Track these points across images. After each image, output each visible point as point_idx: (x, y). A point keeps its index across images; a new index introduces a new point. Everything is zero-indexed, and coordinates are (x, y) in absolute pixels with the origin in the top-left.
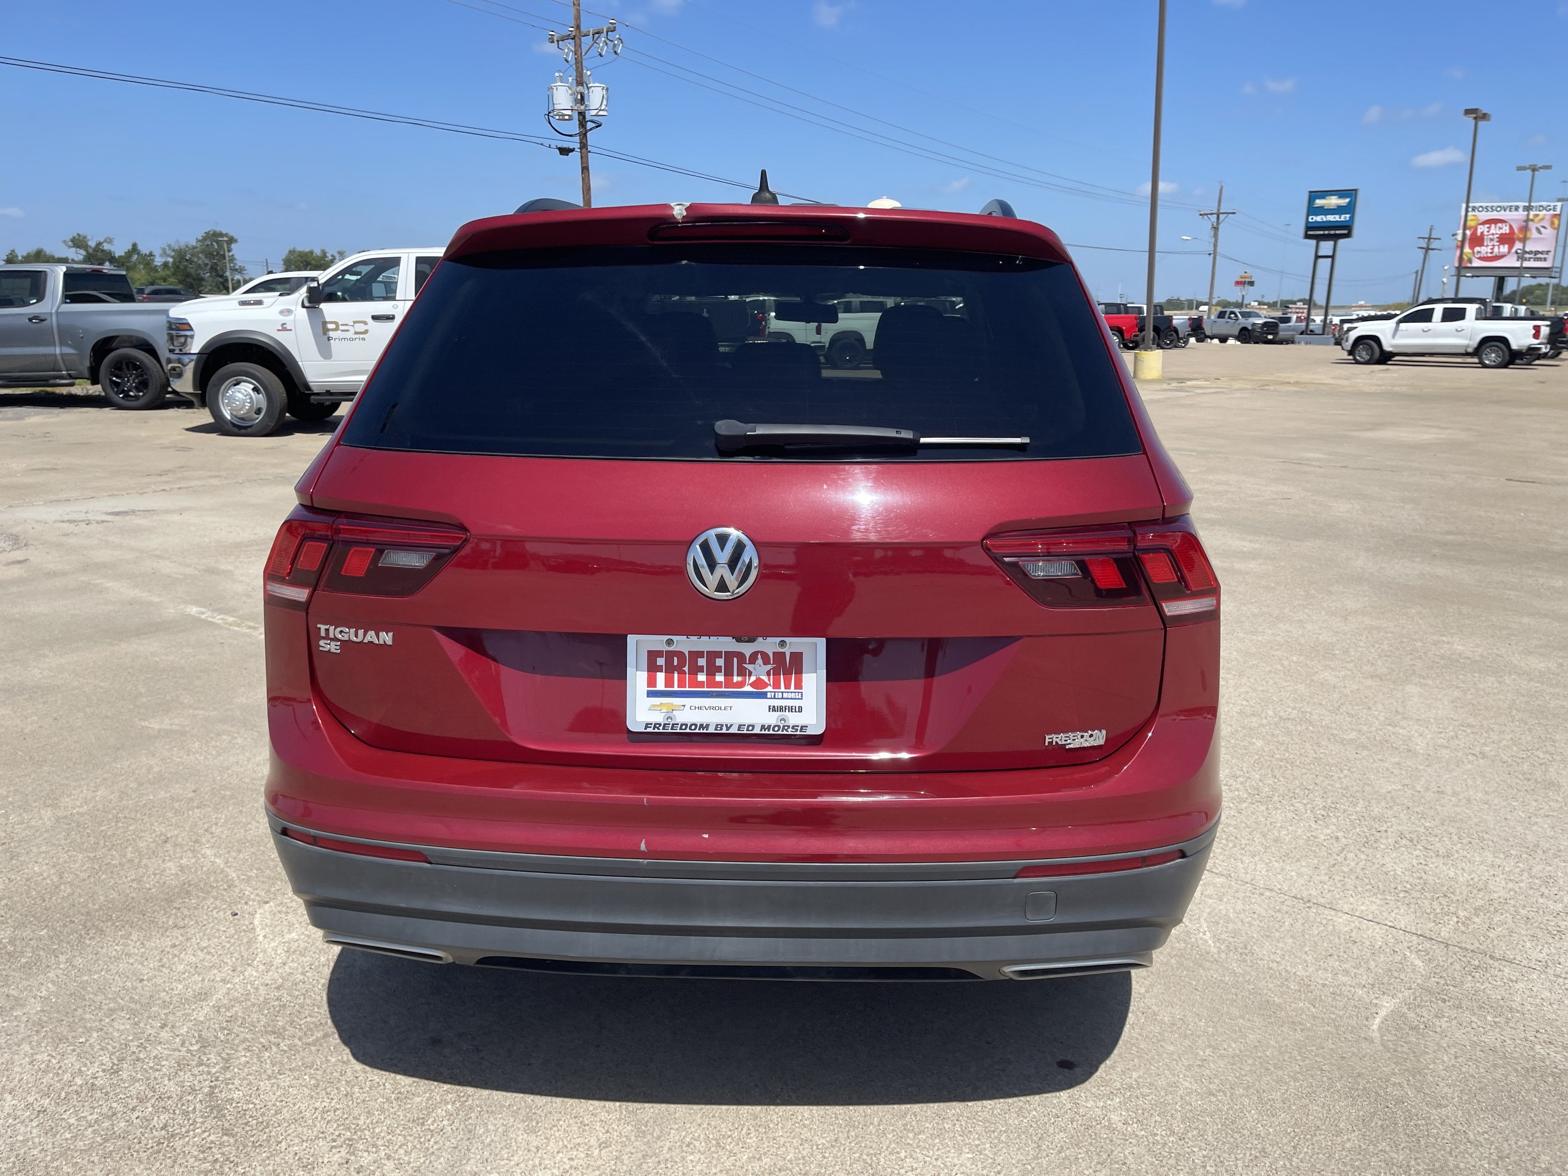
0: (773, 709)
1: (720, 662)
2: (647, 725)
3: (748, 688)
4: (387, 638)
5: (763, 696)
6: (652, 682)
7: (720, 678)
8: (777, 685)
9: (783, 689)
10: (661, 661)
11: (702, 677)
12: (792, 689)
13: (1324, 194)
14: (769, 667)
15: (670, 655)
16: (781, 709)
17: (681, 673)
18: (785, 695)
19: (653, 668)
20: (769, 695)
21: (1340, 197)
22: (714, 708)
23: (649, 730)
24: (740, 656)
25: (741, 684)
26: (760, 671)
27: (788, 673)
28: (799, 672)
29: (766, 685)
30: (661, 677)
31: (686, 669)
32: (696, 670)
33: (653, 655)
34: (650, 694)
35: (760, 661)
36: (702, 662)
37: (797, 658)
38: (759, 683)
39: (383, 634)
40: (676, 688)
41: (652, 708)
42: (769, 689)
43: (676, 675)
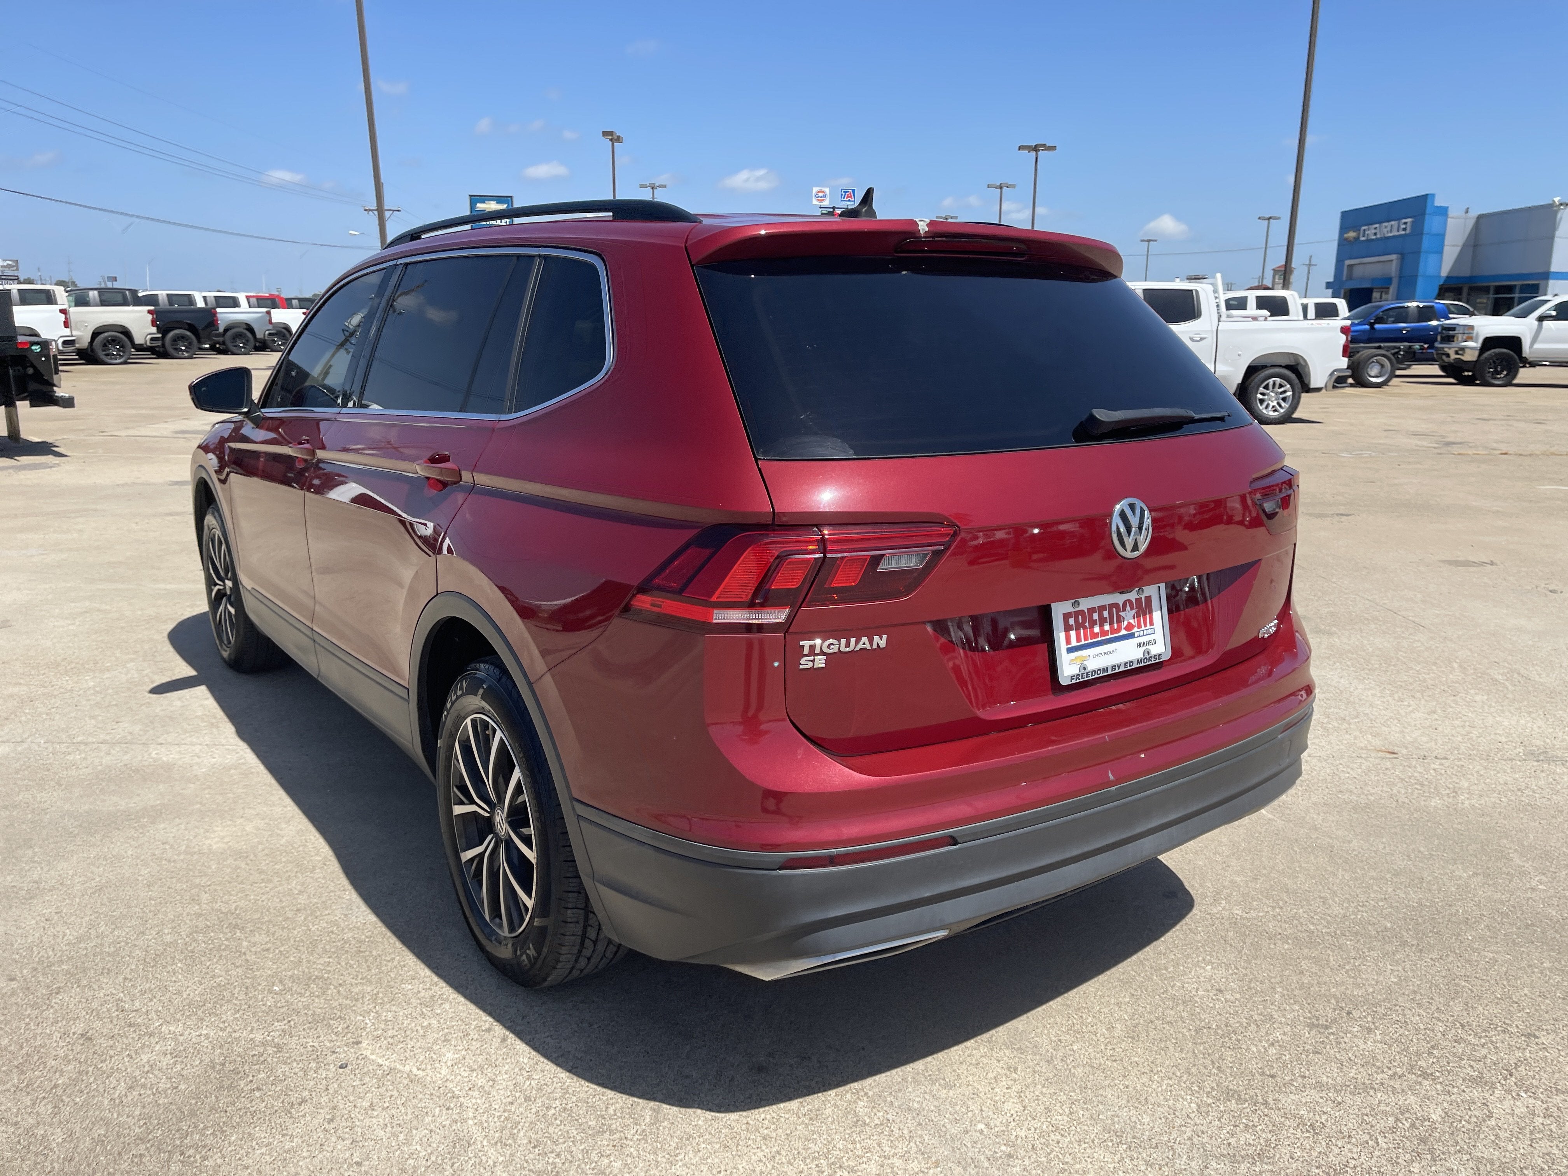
0: (1140, 645)
1: (1106, 614)
2: (1072, 678)
3: (1123, 632)
4: (881, 641)
5: (1131, 636)
6: (1068, 641)
7: (1107, 627)
8: (1139, 626)
9: (1143, 628)
10: (1072, 621)
11: (1097, 629)
12: (1149, 627)
13: (484, 198)
14: (1134, 611)
15: (1077, 614)
16: (1144, 644)
17: (1085, 628)
18: (1145, 633)
19: (1068, 628)
20: (1136, 634)
21: (499, 202)
22: (1105, 653)
23: (1074, 681)
24: (1116, 605)
25: (1119, 630)
26: (1129, 616)
27: (1144, 614)
28: (1151, 612)
29: (1133, 626)
30: (1073, 633)
31: (1087, 624)
32: (1093, 623)
33: (1066, 616)
34: (1070, 650)
35: (1128, 608)
36: (1096, 616)
37: (1148, 599)
38: (1129, 627)
39: (876, 638)
40: (1083, 642)
41: (1072, 662)
42: (1136, 629)
43: (1082, 631)
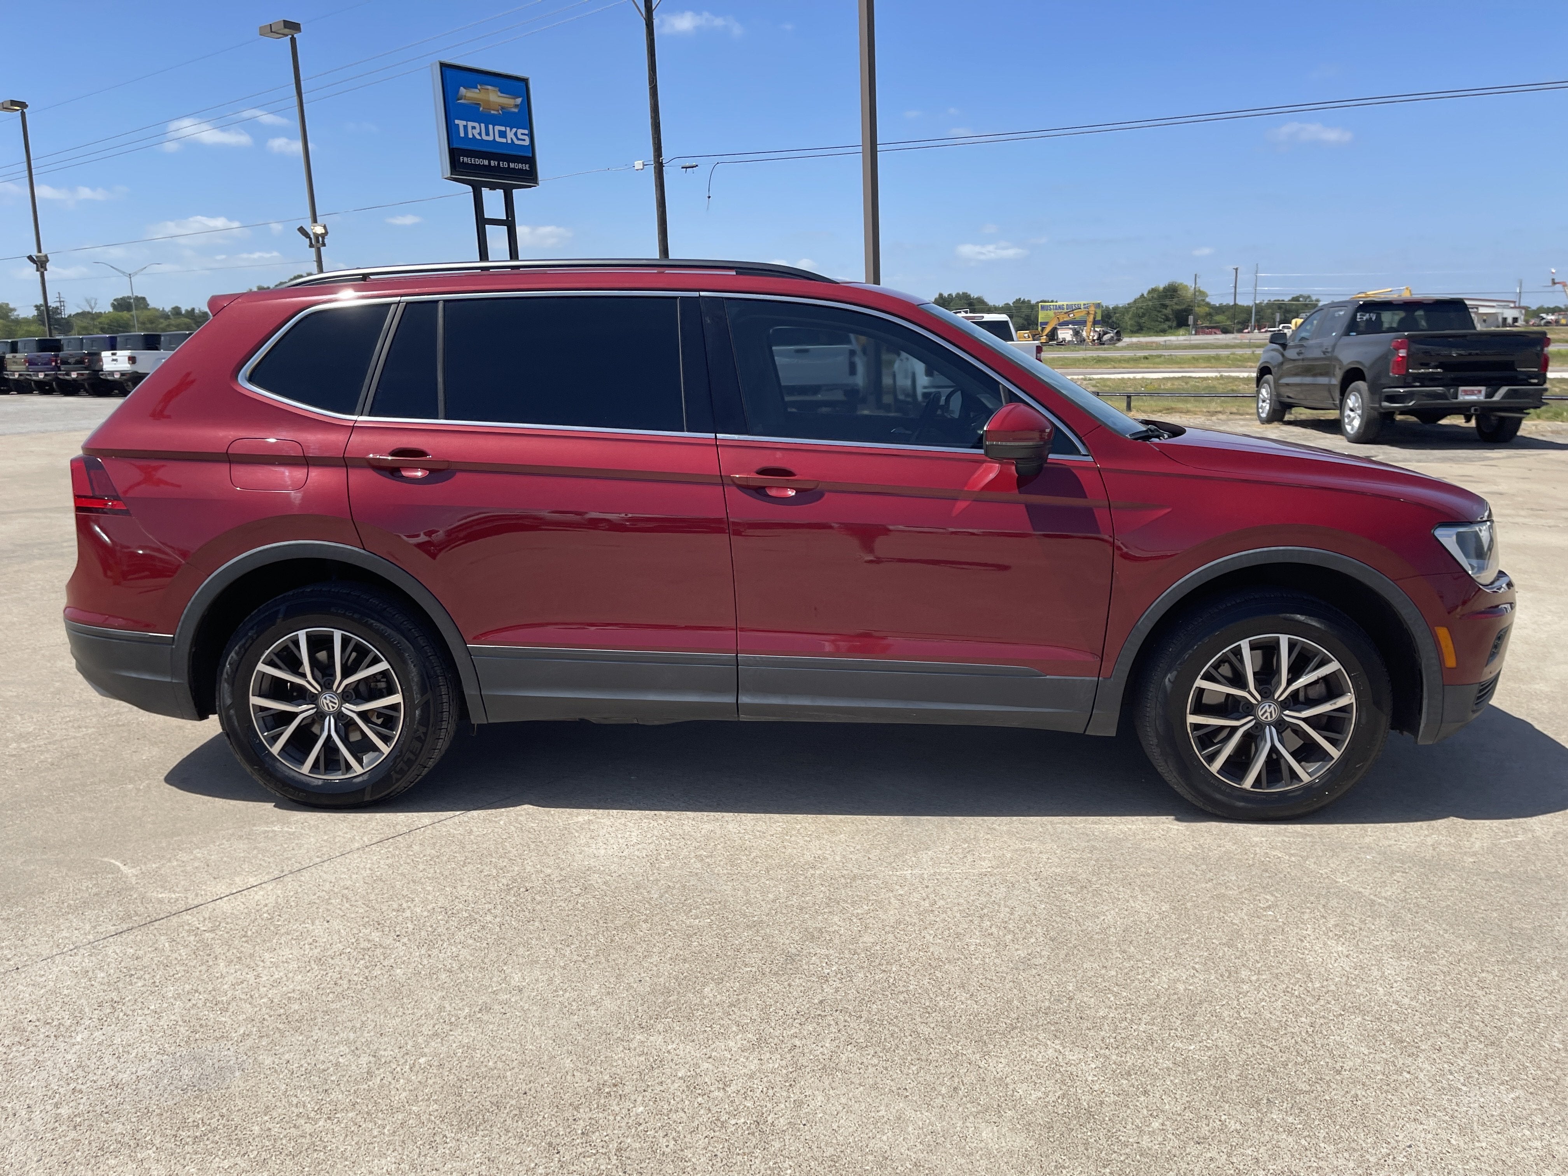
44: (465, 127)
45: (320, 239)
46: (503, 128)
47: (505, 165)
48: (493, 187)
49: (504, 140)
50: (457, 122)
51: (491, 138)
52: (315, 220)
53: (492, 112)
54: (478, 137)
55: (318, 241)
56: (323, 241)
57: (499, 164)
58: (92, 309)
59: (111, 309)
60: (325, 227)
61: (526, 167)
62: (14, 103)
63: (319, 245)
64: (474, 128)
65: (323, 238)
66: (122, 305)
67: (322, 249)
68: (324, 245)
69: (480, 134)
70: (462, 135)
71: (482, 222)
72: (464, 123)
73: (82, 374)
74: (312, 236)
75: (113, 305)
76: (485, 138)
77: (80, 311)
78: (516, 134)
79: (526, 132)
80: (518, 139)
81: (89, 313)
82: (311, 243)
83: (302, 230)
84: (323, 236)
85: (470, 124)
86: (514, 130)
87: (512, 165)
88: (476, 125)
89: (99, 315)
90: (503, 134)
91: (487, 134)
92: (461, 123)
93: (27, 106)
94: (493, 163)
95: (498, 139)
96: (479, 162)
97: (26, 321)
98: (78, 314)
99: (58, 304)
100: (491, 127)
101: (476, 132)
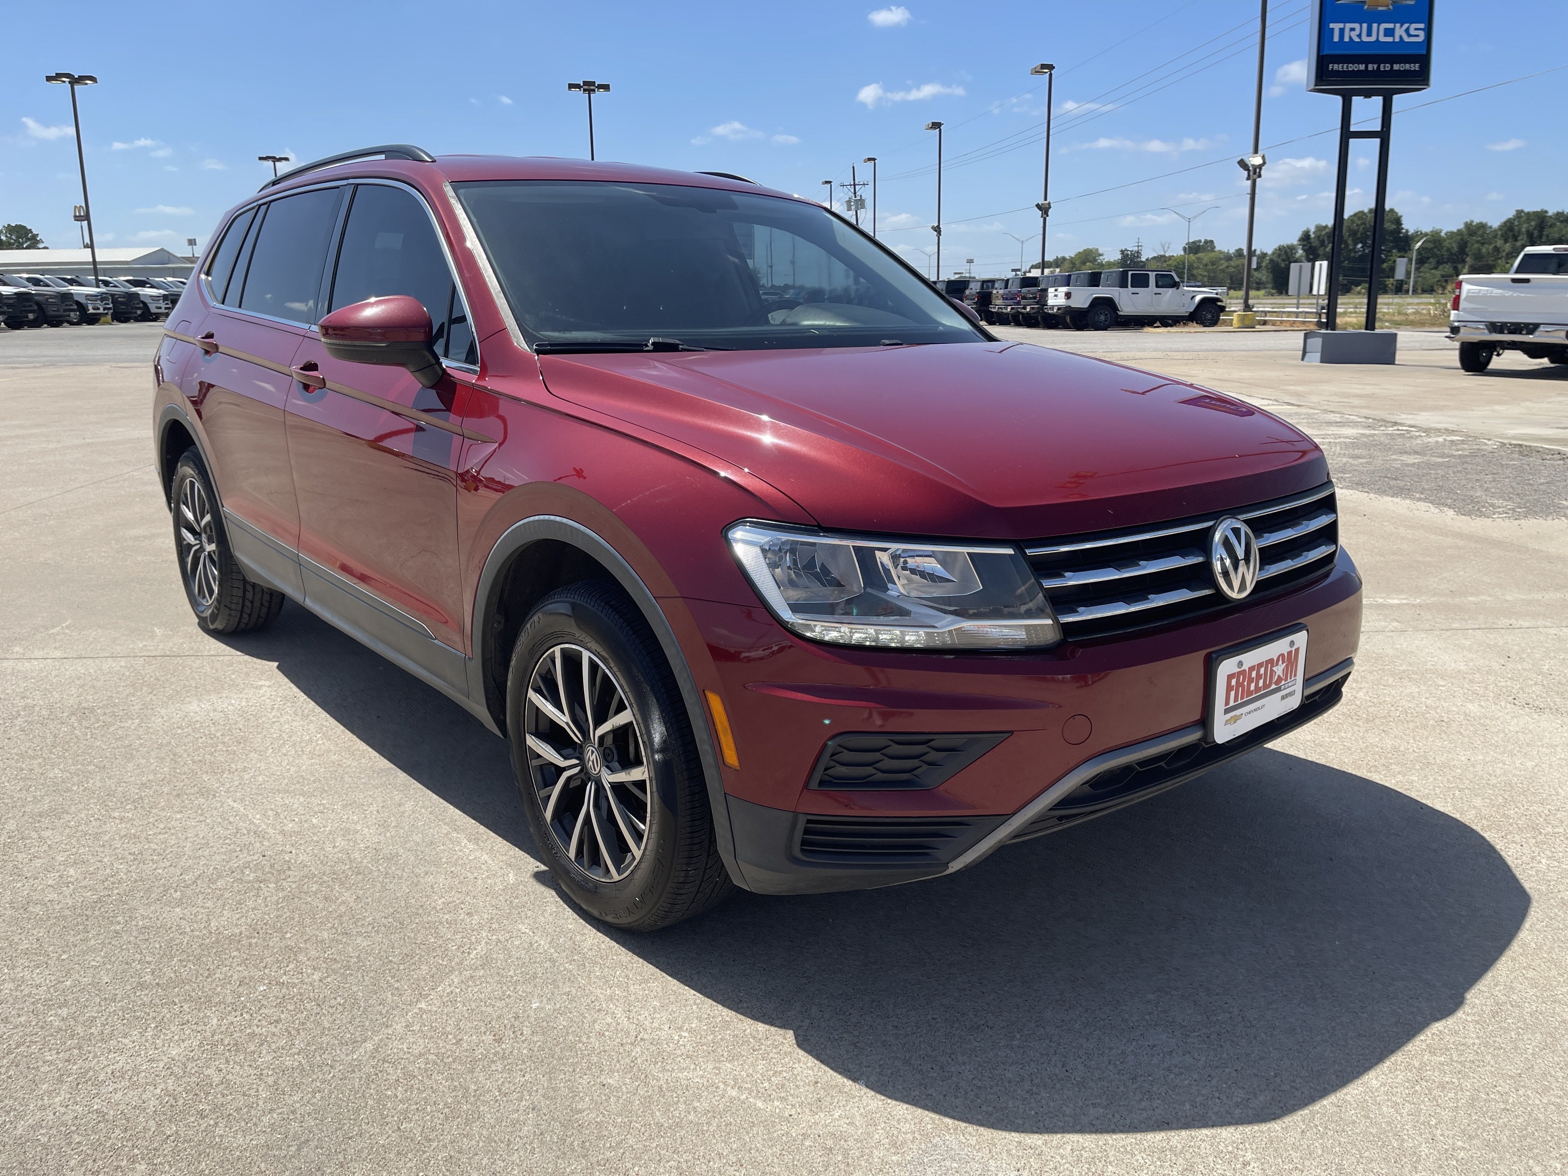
44: (1342, 31)
45: (1258, 170)
46: (1391, 26)
47: (1388, 67)
48: (1368, 94)
49: (1390, 39)
50: (1332, 26)
51: (1373, 39)
52: (1256, 151)
53: (1380, 8)
54: (1357, 40)
55: (1255, 173)
56: (1260, 172)
57: (1379, 67)
58: (1165, 252)
59: (1182, 253)
60: (1263, 157)
61: (1416, 67)
62: (1043, 66)
63: (1255, 176)
64: (1352, 29)
65: (1260, 169)
66: (1194, 248)
67: (1258, 180)
68: (1260, 176)
69: (1359, 36)
70: (1336, 39)
71: (1347, 135)
72: (1341, 25)
73: (1033, 308)
74: (1251, 169)
75: (1185, 249)
76: (1365, 38)
77: (1156, 255)
78: (1407, 31)
79: (1422, 26)
80: (1410, 35)
81: (1162, 256)
82: (1249, 175)
83: (1243, 164)
84: (1260, 167)
85: (1349, 26)
86: (1406, 25)
87: (1396, 67)
88: (1356, 26)
89: (1170, 258)
90: (1389, 32)
91: (1369, 34)
92: (1336, 27)
93: (1054, 68)
94: (1370, 67)
95: (1382, 39)
96: (1352, 67)
97: (1110, 264)
98: (1154, 258)
99: (1136, 249)
100: (1375, 26)
101: (1354, 35)
